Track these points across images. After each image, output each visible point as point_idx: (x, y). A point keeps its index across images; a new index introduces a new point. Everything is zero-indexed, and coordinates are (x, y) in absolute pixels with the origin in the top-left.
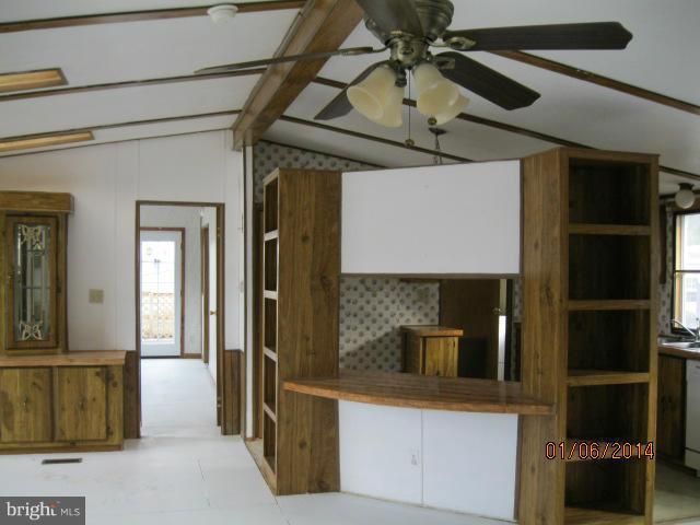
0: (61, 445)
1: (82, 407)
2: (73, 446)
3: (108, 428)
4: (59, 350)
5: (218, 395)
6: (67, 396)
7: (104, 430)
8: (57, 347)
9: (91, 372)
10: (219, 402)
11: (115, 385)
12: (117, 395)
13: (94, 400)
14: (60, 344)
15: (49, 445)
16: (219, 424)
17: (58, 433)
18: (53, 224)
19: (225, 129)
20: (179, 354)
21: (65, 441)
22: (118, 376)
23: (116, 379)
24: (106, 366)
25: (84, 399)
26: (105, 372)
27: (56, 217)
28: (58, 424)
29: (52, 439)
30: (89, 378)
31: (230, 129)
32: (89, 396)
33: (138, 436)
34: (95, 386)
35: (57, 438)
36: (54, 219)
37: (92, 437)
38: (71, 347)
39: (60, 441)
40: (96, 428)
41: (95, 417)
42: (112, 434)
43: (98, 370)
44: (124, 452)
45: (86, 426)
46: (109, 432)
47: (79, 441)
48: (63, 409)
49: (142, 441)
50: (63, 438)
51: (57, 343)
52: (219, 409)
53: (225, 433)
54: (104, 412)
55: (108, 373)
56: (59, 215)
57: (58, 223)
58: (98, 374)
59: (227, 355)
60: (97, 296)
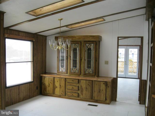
0: (94, 101)
1: (99, 92)
2: (97, 101)
3: (106, 98)
4: (96, 76)
5: (139, 92)
6: (96, 88)
7: (104, 98)
8: (95, 75)
9: (102, 83)
10: (139, 94)
11: (108, 87)
12: (109, 90)
13: (103, 90)
14: (96, 75)
15: (91, 100)
16: (139, 101)
17: (93, 98)
18: (95, 44)
19: (143, 14)
20: (137, 78)
21: (95, 100)
22: (110, 84)
23: (109, 85)
24: (106, 82)
25: (100, 90)
26: (106, 83)
27: (96, 42)
28: (93, 95)
29: (92, 99)
30: (102, 84)
31: (145, 14)
32: (101, 89)
33: (116, 101)
34: (103, 87)
35: (93, 99)
36: (95, 42)
37: (101, 100)
38: (100, 75)
39: (94, 100)
40: (103, 98)
41: (102, 95)
42: (107, 100)
43: (104, 82)
44: (110, 105)
45: (100, 97)
46: (106, 99)
47: (98, 100)
48: (95, 92)
49: (117, 102)
50: (94, 99)
51: (95, 74)
52: (139, 96)
53: (140, 103)
54: (105, 94)
55: (107, 83)
56: (97, 41)
57: (96, 43)
58: (104, 83)
59: (142, 81)
60: (107, 63)
